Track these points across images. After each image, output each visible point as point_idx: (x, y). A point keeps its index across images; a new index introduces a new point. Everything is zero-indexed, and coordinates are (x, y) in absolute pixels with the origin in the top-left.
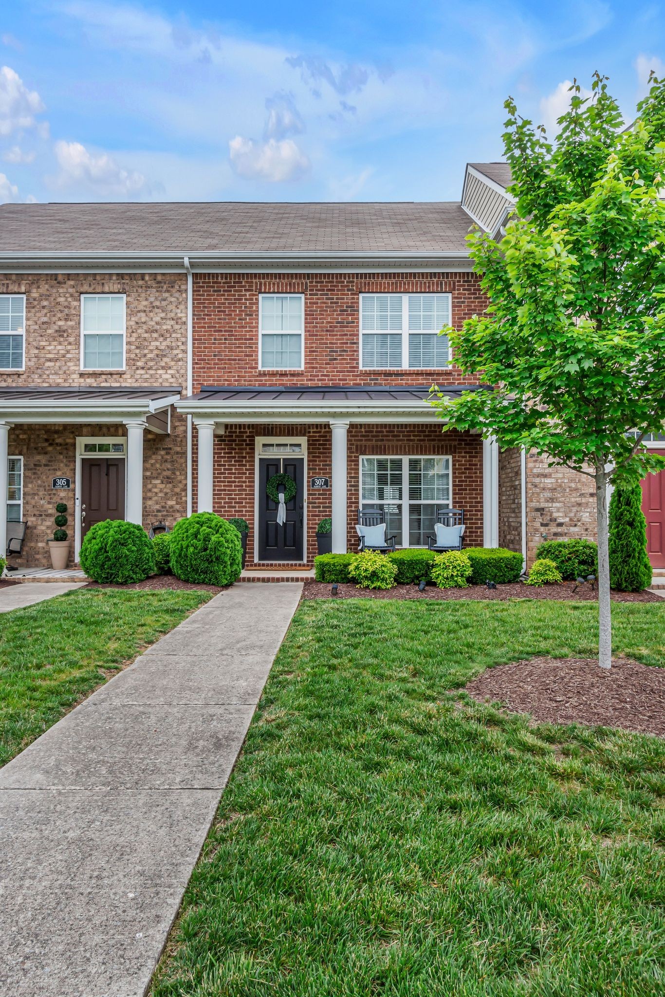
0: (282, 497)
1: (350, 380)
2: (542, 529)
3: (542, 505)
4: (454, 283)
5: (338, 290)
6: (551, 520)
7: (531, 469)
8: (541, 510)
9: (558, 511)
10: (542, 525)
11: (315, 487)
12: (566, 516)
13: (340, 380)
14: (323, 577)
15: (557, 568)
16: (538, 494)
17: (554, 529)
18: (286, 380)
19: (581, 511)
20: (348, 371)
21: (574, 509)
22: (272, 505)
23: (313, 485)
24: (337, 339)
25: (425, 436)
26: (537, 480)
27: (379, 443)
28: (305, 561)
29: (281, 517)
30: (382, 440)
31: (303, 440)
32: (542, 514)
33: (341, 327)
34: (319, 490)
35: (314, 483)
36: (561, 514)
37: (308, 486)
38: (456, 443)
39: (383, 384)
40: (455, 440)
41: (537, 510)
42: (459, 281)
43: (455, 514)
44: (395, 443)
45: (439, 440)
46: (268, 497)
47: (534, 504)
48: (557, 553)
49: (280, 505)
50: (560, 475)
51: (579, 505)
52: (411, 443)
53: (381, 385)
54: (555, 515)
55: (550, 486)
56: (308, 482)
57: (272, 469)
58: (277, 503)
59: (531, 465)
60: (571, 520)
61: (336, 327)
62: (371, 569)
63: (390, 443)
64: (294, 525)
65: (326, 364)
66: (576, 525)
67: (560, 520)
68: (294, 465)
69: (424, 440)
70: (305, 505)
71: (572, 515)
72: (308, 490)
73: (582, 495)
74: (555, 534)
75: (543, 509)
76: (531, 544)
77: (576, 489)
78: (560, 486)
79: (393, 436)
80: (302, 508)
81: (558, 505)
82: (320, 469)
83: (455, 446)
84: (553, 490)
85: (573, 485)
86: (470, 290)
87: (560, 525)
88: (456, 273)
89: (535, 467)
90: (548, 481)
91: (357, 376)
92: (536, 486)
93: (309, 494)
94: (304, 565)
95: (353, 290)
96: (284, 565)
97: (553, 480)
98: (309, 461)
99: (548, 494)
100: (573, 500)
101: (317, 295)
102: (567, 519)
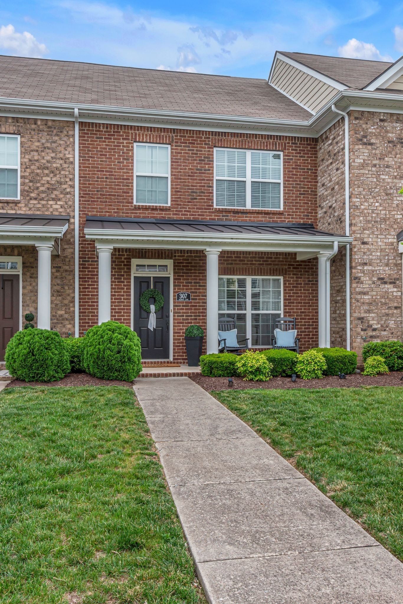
0: (153, 308)
1: (207, 215)
2: (362, 333)
3: (363, 315)
4: (285, 144)
5: (197, 144)
6: (368, 326)
7: (355, 288)
8: (361, 319)
9: (373, 320)
10: (362, 330)
11: (180, 300)
12: (378, 323)
13: (199, 215)
14: (211, 373)
15: (385, 362)
16: (360, 307)
17: (371, 333)
18: (156, 214)
19: (388, 319)
20: (205, 209)
21: (384, 318)
22: (144, 314)
23: (178, 298)
24: (197, 183)
25: (263, 261)
26: (359, 297)
27: (229, 266)
28: (171, 359)
29: (152, 323)
30: (232, 264)
31: (169, 263)
32: (362, 322)
33: (200, 173)
34: (183, 303)
35: (179, 296)
36: (375, 322)
37: (174, 299)
38: (287, 267)
39: (232, 220)
40: (285, 265)
41: (360, 319)
42: (289, 143)
43: (285, 322)
44: (241, 266)
45: (274, 265)
46: (141, 307)
47: (356, 315)
48: (381, 351)
49: (151, 315)
50: (375, 293)
51: (387, 315)
52: (253, 266)
53: (230, 220)
54: (371, 322)
55: (367, 301)
56: (174, 296)
57: (144, 285)
58: (148, 313)
59: (354, 285)
60: (382, 326)
61: (196, 173)
62: (256, 366)
63: (238, 266)
64: (162, 330)
65: (188, 202)
66: (385, 330)
67: (375, 326)
68: (162, 282)
69: (263, 264)
70: (171, 314)
71: (383, 322)
72: (174, 302)
73: (389, 308)
74: (371, 337)
75: (363, 318)
76: (355, 344)
77: (385, 304)
78: (375, 301)
79: (240, 261)
80: (168, 317)
81: (373, 315)
82: (183, 286)
83: (286, 269)
84: (370, 304)
85: (383, 300)
86: (296, 150)
87: (374, 330)
88: (286, 137)
89: (357, 287)
90: (366, 297)
91: (212, 212)
92: (358, 301)
93: (174, 306)
94: (171, 363)
95: (209, 144)
96: (155, 363)
97: (370, 297)
98: (174, 279)
99: (366, 307)
100: (383, 311)
101: (181, 146)
102: (379, 326)
